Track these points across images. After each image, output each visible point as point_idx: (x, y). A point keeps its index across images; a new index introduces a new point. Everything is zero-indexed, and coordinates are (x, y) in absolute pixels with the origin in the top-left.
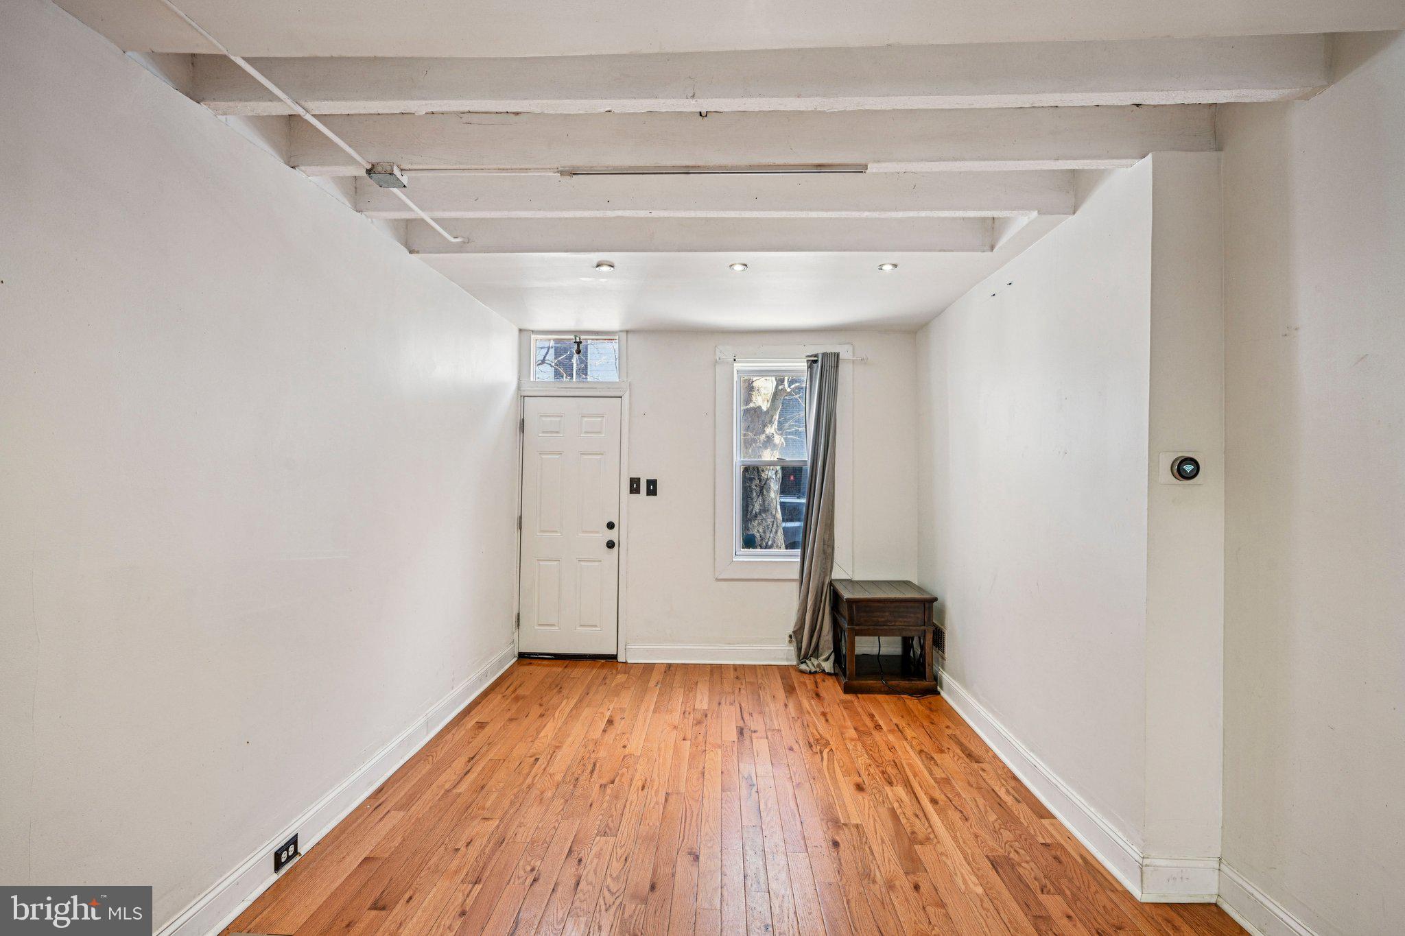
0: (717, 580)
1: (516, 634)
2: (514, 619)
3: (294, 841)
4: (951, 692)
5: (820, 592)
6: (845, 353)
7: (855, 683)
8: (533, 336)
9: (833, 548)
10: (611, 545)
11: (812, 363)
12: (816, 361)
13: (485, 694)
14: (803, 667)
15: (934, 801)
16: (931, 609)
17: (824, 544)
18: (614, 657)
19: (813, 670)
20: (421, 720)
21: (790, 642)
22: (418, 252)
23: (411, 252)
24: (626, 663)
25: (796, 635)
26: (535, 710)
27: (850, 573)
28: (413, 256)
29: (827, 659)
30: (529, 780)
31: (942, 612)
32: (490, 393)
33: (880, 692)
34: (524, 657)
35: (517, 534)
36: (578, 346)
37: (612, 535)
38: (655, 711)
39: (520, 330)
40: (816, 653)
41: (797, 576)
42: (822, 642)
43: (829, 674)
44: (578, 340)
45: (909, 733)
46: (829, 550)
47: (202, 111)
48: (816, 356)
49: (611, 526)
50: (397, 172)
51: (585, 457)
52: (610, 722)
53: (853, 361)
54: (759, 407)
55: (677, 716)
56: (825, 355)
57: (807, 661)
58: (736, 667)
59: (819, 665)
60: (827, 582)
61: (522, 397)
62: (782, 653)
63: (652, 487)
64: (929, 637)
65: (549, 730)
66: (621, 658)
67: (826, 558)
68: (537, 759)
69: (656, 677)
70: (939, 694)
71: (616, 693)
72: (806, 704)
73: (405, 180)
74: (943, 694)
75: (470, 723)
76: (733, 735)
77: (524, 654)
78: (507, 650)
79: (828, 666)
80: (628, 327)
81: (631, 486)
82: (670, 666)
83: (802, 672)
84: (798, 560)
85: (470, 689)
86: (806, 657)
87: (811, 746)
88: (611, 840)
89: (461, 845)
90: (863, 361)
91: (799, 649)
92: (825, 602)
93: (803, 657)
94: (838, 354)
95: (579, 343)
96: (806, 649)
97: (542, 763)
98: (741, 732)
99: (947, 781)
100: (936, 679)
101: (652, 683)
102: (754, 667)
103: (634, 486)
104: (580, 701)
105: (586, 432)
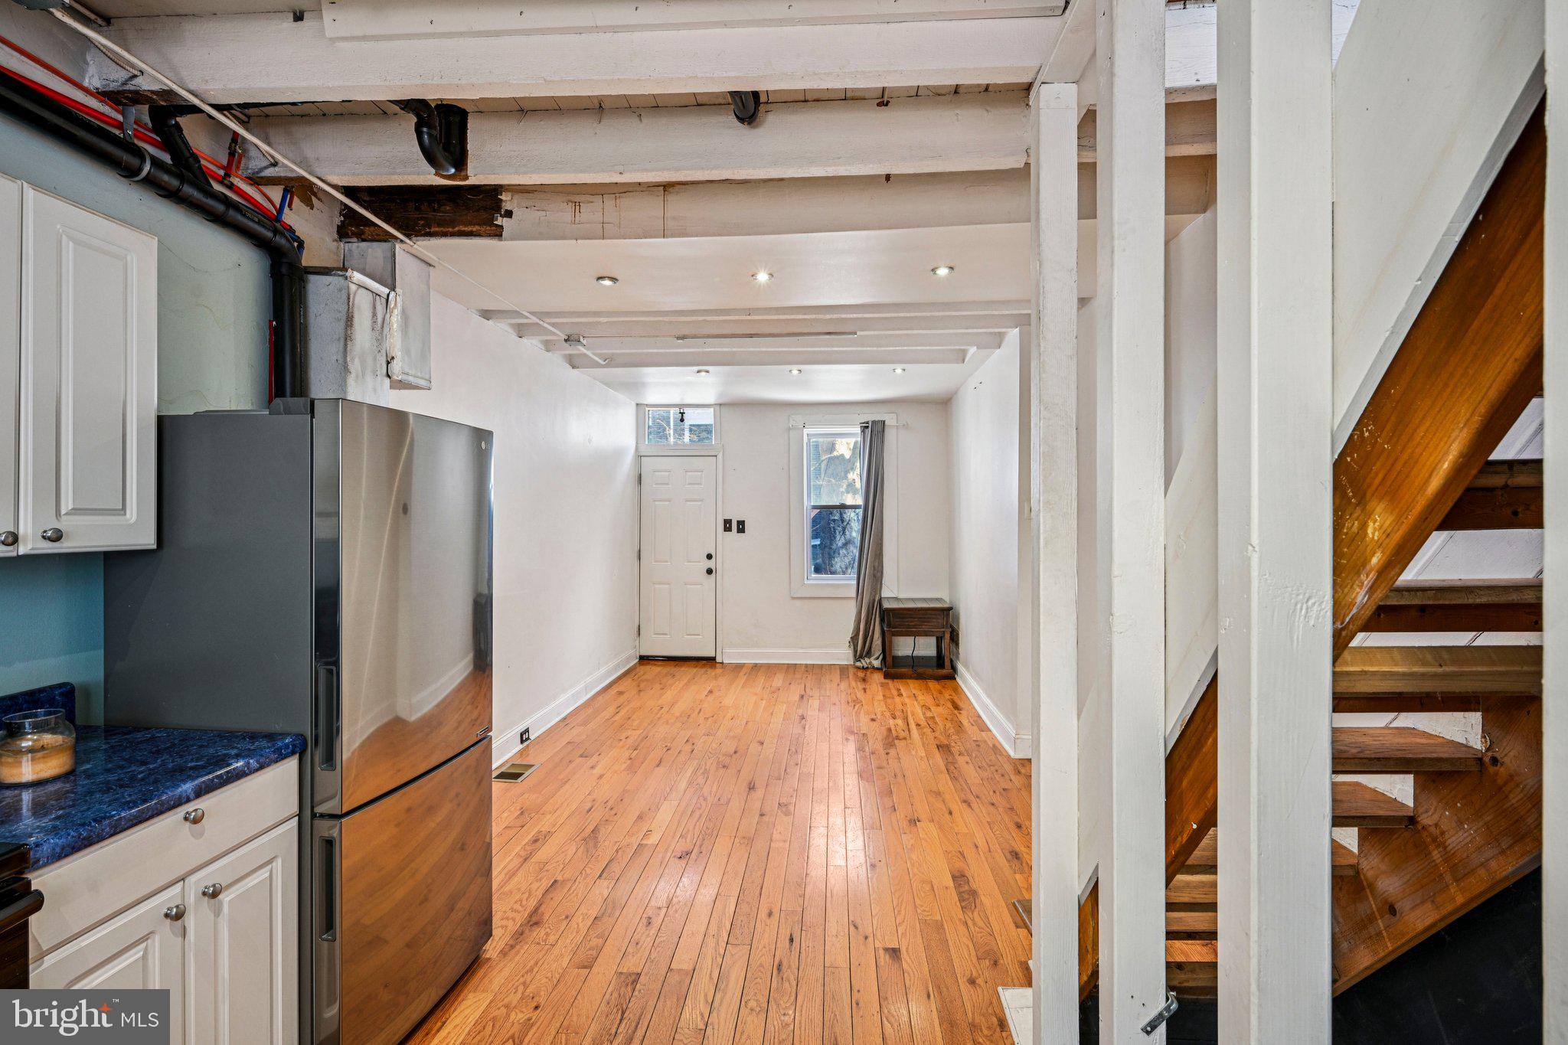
0: (793, 598)
1: (638, 642)
2: (636, 629)
3: (527, 731)
4: (965, 681)
5: (871, 606)
6: (890, 420)
7: (892, 671)
8: (647, 409)
9: (882, 573)
10: (709, 571)
11: (864, 428)
12: (867, 427)
13: (620, 678)
14: (858, 664)
15: (918, 725)
16: (948, 615)
17: (874, 570)
18: (713, 659)
19: (866, 666)
20: (582, 685)
21: (850, 646)
22: (578, 368)
23: (573, 367)
24: (722, 663)
25: (854, 639)
26: (657, 686)
27: (896, 592)
28: (575, 371)
29: (877, 658)
30: (659, 716)
31: (957, 618)
32: (618, 454)
33: (911, 678)
34: (644, 659)
35: (637, 564)
36: (682, 416)
37: (711, 564)
38: (743, 687)
39: (637, 404)
40: (869, 654)
41: (854, 595)
42: (873, 646)
43: (878, 669)
44: (682, 411)
45: (920, 697)
46: (879, 574)
47: (491, 322)
48: (867, 423)
49: (709, 557)
50: (582, 339)
51: (689, 503)
52: (711, 692)
53: (897, 426)
54: (842, 455)
55: (758, 690)
56: (874, 422)
57: (862, 660)
58: (806, 666)
59: (870, 663)
60: (877, 599)
61: (639, 457)
62: (843, 655)
63: (741, 527)
64: (947, 636)
65: (668, 696)
66: (719, 660)
67: (877, 580)
68: (662, 708)
69: (744, 671)
70: (955, 679)
71: (716, 678)
72: (853, 684)
73: (585, 342)
74: (958, 679)
75: (613, 691)
76: (797, 697)
77: (644, 656)
78: (632, 652)
79: (877, 663)
80: (720, 402)
81: (725, 526)
82: (756, 665)
83: (858, 668)
84: (855, 582)
85: (610, 673)
86: (861, 657)
87: (848, 703)
88: (711, 738)
89: (623, 738)
90: (906, 426)
91: (855, 651)
92: (876, 612)
93: (858, 657)
94: (884, 422)
95: (682, 414)
96: (861, 651)
97: (665, 709)
98: (802, 697)
99: (933, 718)
100: (954, 668)
101: (742, 674)
102: (822, 666)
103: (727, 525)
104: (689, 682)
105: (689, 484)
